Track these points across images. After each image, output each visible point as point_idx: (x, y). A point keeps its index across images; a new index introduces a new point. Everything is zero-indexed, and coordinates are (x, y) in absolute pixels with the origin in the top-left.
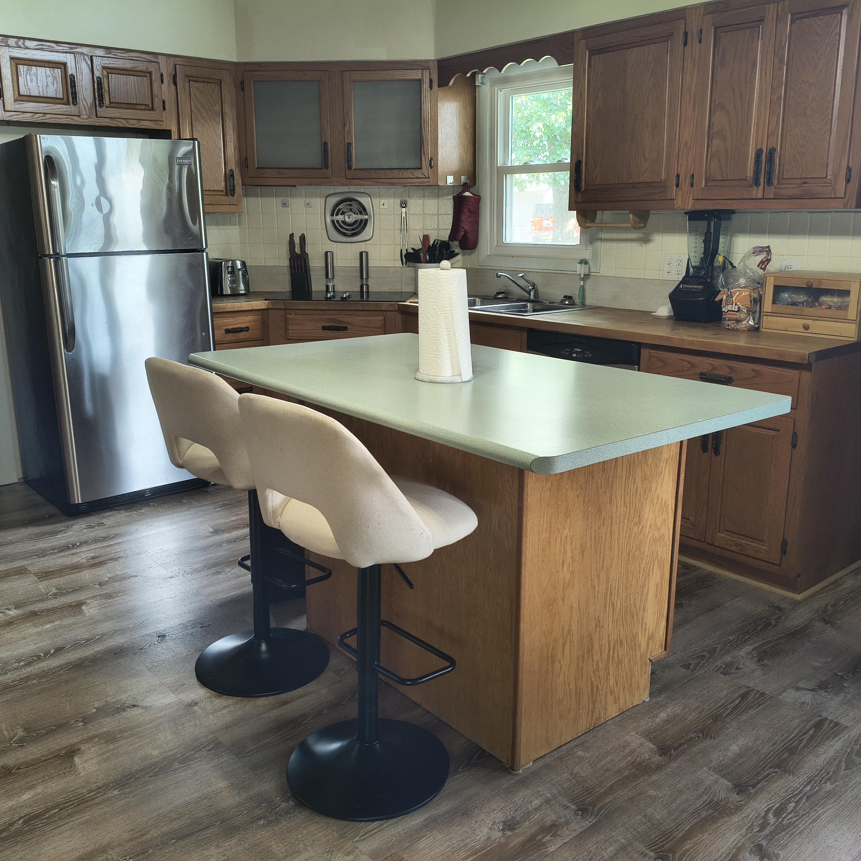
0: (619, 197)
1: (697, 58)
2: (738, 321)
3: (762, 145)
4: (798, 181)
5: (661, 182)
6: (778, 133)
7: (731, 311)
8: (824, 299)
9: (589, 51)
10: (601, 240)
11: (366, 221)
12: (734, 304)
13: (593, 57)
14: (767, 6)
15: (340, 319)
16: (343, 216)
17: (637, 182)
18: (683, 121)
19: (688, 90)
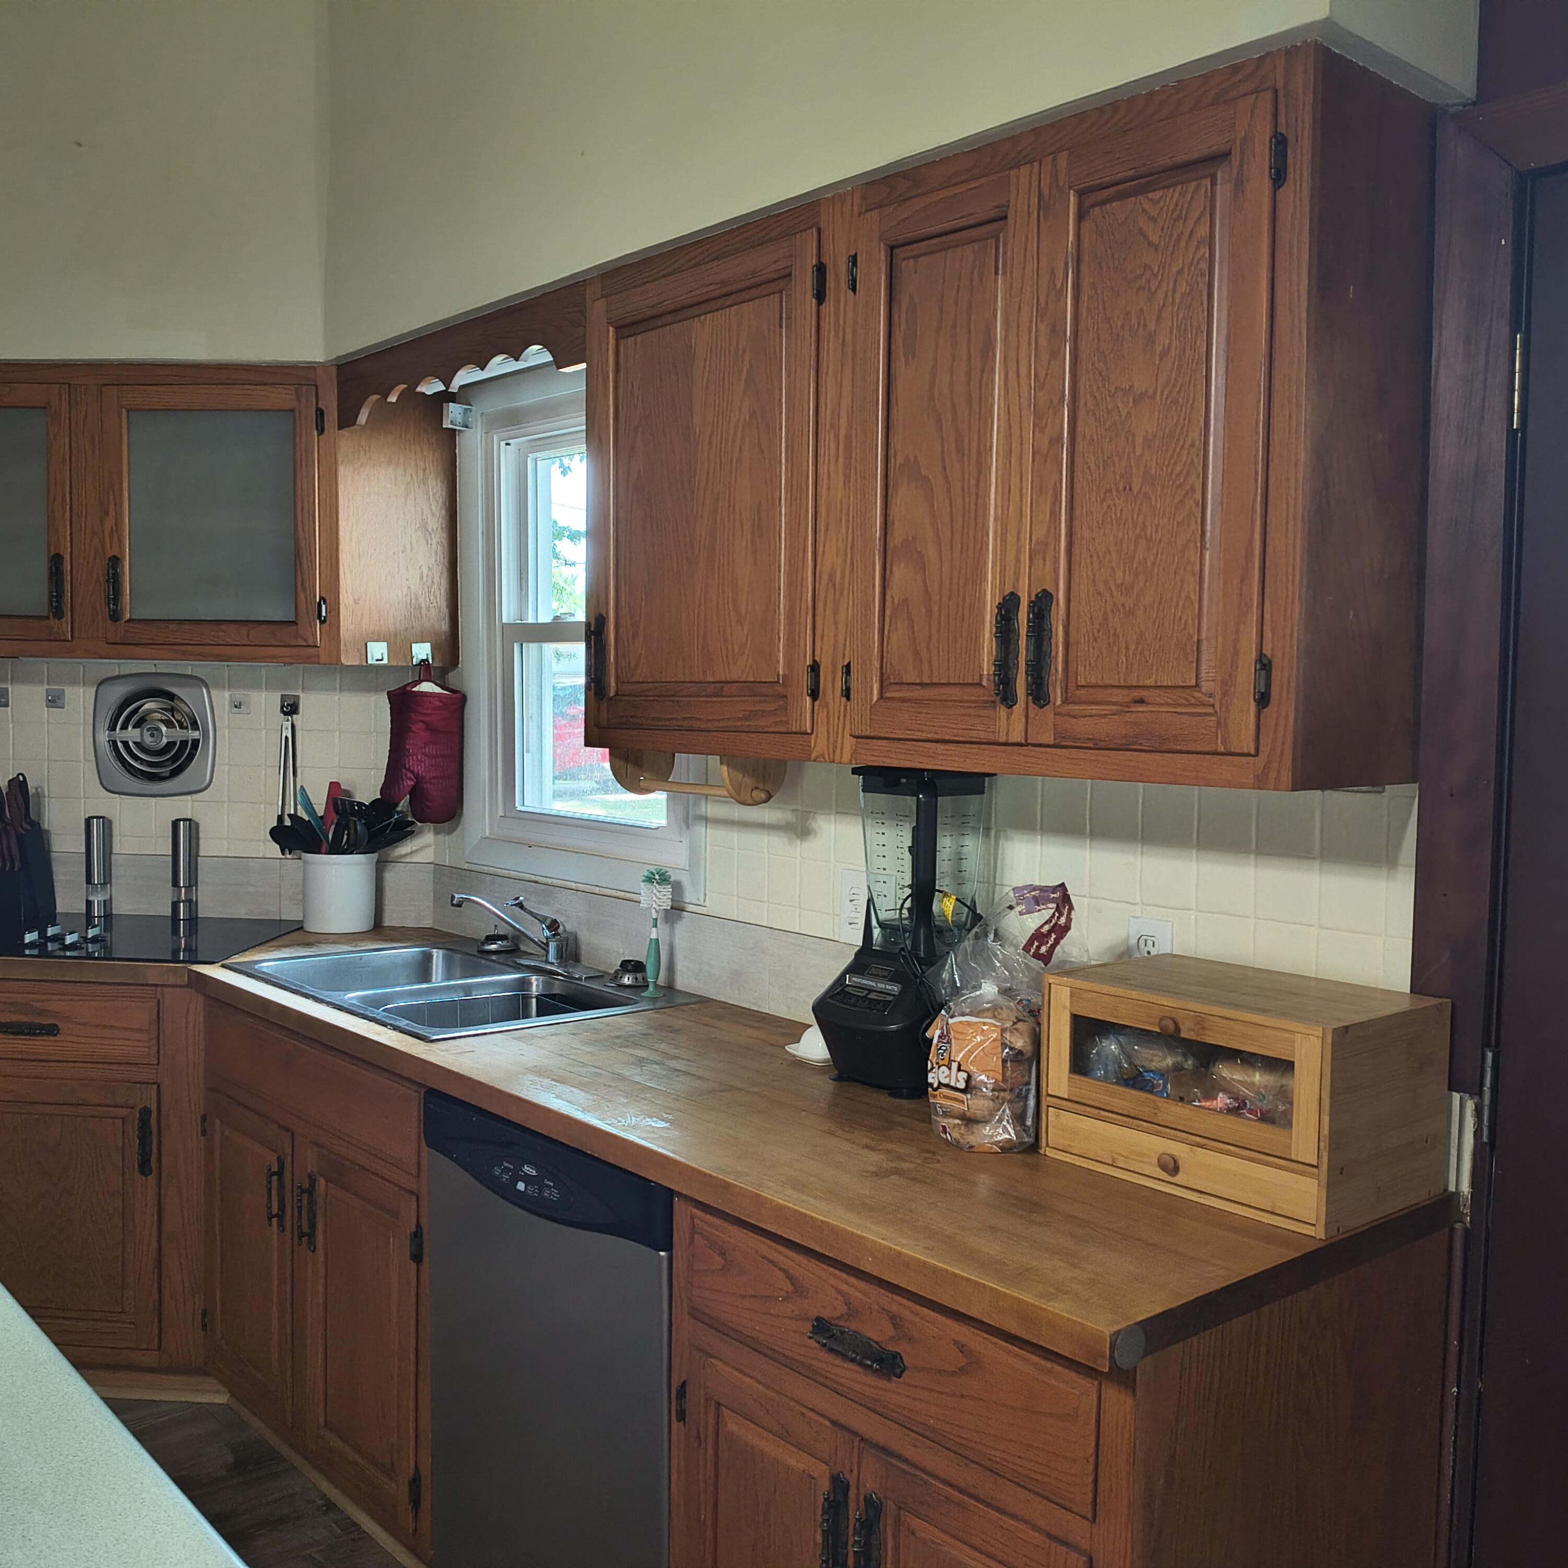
0: (684, 719)
1: (849, 336)
2: (969, 1121)
3: (1017, 581)
4: (1121, 696)
5: (778, 682)
6: (1057, 550)
7: (947, 1086)
8: (1226, 1072)
9: (617, 329)
10: (706, 820)
11: (196, 743)
12: (954, 1066)
13: (622, 342)
14: (1013, 173)
15: (38, 1005)
16: (138, 730)
17: (723, 679)
18: (823, 510)
19: (832, 425)
